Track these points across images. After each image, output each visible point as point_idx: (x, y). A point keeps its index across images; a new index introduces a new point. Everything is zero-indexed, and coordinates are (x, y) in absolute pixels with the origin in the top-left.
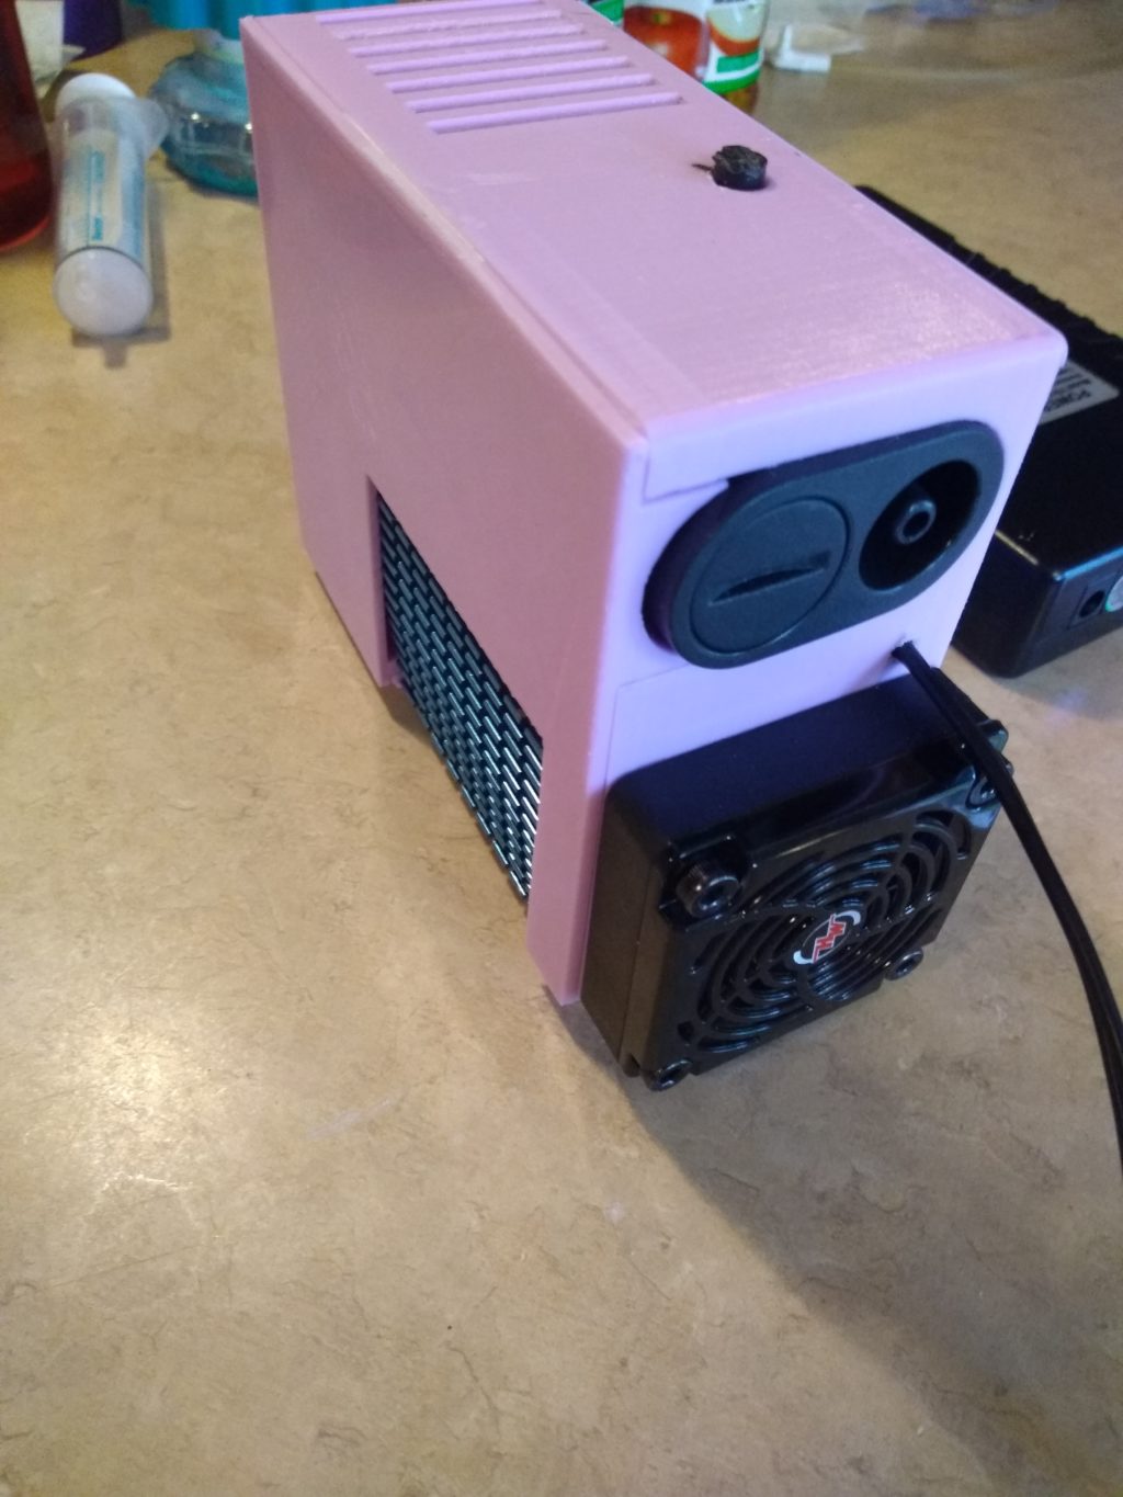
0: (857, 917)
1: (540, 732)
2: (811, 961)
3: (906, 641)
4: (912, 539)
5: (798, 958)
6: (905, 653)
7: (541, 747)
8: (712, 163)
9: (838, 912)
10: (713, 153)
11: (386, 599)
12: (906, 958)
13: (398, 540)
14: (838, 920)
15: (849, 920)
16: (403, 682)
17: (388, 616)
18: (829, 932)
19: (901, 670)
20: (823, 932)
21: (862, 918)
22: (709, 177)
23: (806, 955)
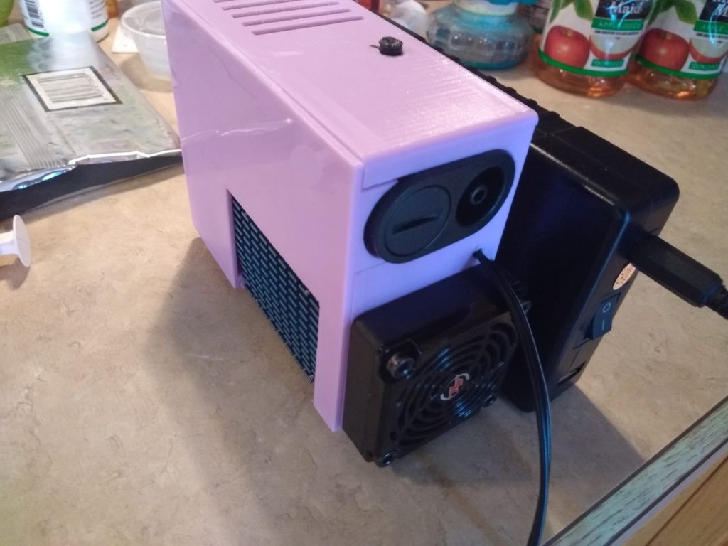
0: (467, 376)
1: (318, 299)
2: (449, 399)
3: (478, 248)
4: (479, 202)
5: (443, 398)
6: (478, 254)
7: (318, 307)
8: (379, 45)
9: (459, 374)
10: (379, 40)
11: (237, 246)
12: (490, 397)
13: (243, 218)
14: (459, 378)
15: (464, 378)
16: (246, 285)
17: (238, 254)
18: (456, 384)
19: (478, 262)
20: (453, 384)
21: (470, 376)
22: (378, 51)
23: (446, 396)
